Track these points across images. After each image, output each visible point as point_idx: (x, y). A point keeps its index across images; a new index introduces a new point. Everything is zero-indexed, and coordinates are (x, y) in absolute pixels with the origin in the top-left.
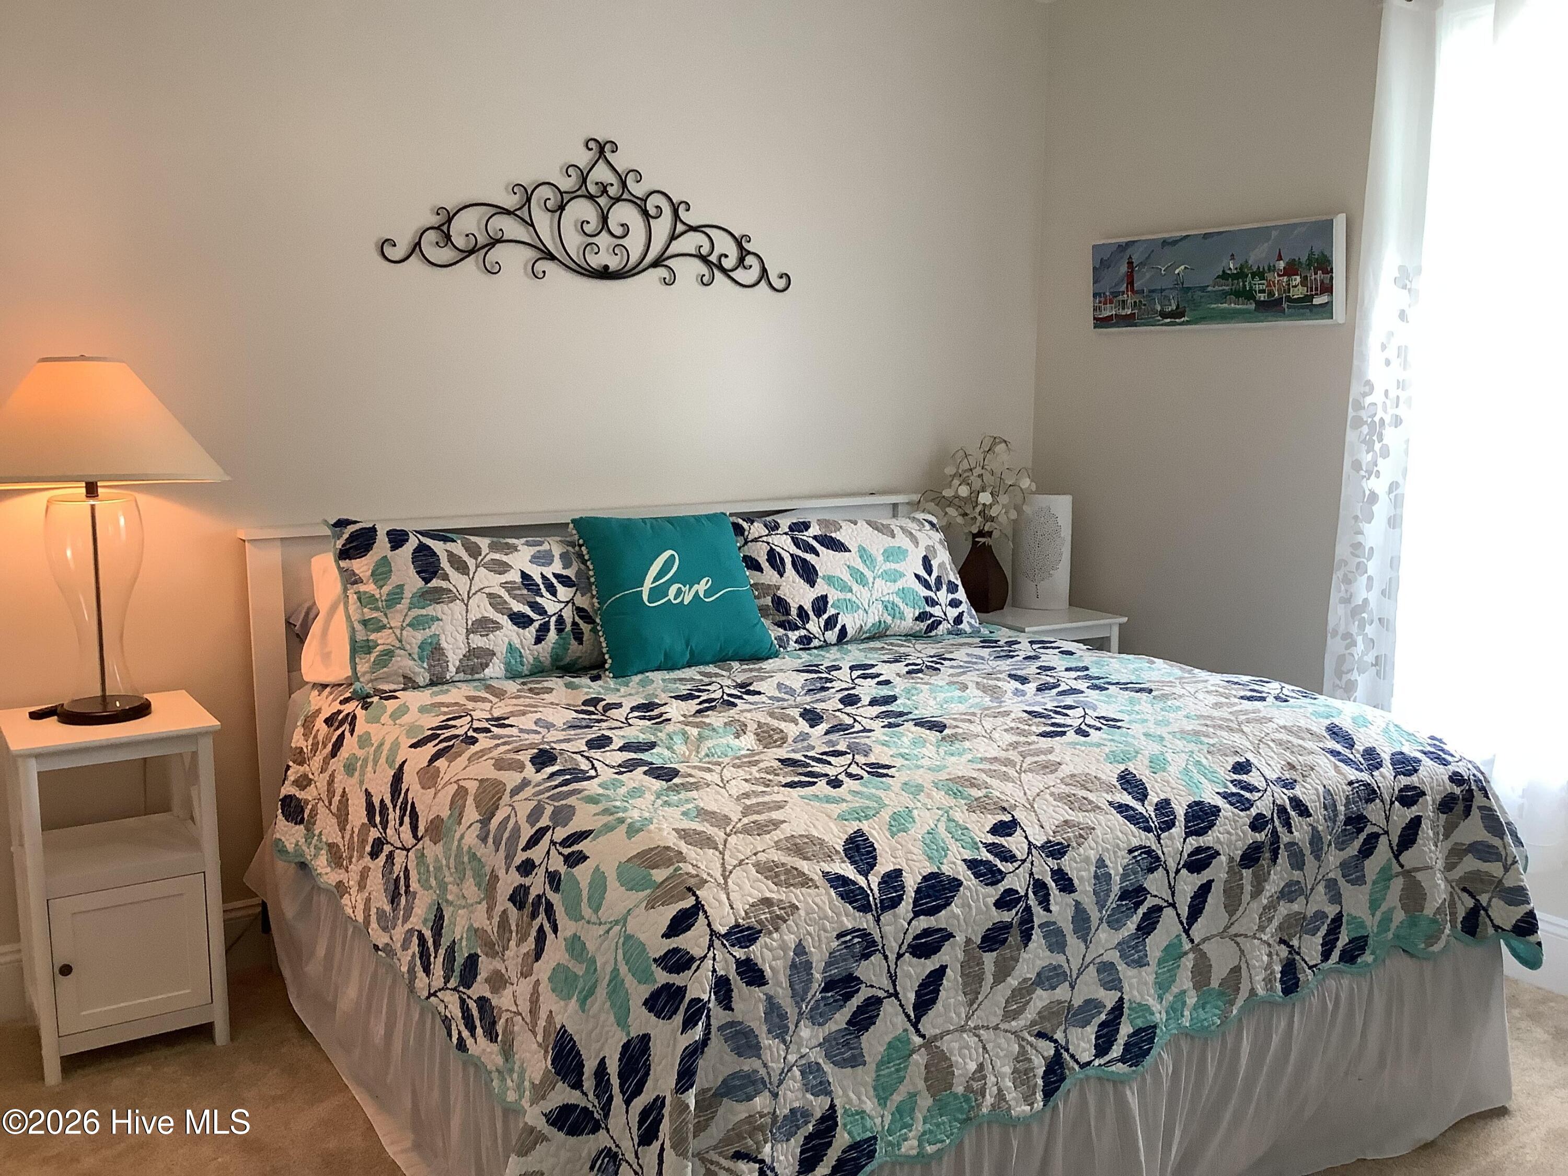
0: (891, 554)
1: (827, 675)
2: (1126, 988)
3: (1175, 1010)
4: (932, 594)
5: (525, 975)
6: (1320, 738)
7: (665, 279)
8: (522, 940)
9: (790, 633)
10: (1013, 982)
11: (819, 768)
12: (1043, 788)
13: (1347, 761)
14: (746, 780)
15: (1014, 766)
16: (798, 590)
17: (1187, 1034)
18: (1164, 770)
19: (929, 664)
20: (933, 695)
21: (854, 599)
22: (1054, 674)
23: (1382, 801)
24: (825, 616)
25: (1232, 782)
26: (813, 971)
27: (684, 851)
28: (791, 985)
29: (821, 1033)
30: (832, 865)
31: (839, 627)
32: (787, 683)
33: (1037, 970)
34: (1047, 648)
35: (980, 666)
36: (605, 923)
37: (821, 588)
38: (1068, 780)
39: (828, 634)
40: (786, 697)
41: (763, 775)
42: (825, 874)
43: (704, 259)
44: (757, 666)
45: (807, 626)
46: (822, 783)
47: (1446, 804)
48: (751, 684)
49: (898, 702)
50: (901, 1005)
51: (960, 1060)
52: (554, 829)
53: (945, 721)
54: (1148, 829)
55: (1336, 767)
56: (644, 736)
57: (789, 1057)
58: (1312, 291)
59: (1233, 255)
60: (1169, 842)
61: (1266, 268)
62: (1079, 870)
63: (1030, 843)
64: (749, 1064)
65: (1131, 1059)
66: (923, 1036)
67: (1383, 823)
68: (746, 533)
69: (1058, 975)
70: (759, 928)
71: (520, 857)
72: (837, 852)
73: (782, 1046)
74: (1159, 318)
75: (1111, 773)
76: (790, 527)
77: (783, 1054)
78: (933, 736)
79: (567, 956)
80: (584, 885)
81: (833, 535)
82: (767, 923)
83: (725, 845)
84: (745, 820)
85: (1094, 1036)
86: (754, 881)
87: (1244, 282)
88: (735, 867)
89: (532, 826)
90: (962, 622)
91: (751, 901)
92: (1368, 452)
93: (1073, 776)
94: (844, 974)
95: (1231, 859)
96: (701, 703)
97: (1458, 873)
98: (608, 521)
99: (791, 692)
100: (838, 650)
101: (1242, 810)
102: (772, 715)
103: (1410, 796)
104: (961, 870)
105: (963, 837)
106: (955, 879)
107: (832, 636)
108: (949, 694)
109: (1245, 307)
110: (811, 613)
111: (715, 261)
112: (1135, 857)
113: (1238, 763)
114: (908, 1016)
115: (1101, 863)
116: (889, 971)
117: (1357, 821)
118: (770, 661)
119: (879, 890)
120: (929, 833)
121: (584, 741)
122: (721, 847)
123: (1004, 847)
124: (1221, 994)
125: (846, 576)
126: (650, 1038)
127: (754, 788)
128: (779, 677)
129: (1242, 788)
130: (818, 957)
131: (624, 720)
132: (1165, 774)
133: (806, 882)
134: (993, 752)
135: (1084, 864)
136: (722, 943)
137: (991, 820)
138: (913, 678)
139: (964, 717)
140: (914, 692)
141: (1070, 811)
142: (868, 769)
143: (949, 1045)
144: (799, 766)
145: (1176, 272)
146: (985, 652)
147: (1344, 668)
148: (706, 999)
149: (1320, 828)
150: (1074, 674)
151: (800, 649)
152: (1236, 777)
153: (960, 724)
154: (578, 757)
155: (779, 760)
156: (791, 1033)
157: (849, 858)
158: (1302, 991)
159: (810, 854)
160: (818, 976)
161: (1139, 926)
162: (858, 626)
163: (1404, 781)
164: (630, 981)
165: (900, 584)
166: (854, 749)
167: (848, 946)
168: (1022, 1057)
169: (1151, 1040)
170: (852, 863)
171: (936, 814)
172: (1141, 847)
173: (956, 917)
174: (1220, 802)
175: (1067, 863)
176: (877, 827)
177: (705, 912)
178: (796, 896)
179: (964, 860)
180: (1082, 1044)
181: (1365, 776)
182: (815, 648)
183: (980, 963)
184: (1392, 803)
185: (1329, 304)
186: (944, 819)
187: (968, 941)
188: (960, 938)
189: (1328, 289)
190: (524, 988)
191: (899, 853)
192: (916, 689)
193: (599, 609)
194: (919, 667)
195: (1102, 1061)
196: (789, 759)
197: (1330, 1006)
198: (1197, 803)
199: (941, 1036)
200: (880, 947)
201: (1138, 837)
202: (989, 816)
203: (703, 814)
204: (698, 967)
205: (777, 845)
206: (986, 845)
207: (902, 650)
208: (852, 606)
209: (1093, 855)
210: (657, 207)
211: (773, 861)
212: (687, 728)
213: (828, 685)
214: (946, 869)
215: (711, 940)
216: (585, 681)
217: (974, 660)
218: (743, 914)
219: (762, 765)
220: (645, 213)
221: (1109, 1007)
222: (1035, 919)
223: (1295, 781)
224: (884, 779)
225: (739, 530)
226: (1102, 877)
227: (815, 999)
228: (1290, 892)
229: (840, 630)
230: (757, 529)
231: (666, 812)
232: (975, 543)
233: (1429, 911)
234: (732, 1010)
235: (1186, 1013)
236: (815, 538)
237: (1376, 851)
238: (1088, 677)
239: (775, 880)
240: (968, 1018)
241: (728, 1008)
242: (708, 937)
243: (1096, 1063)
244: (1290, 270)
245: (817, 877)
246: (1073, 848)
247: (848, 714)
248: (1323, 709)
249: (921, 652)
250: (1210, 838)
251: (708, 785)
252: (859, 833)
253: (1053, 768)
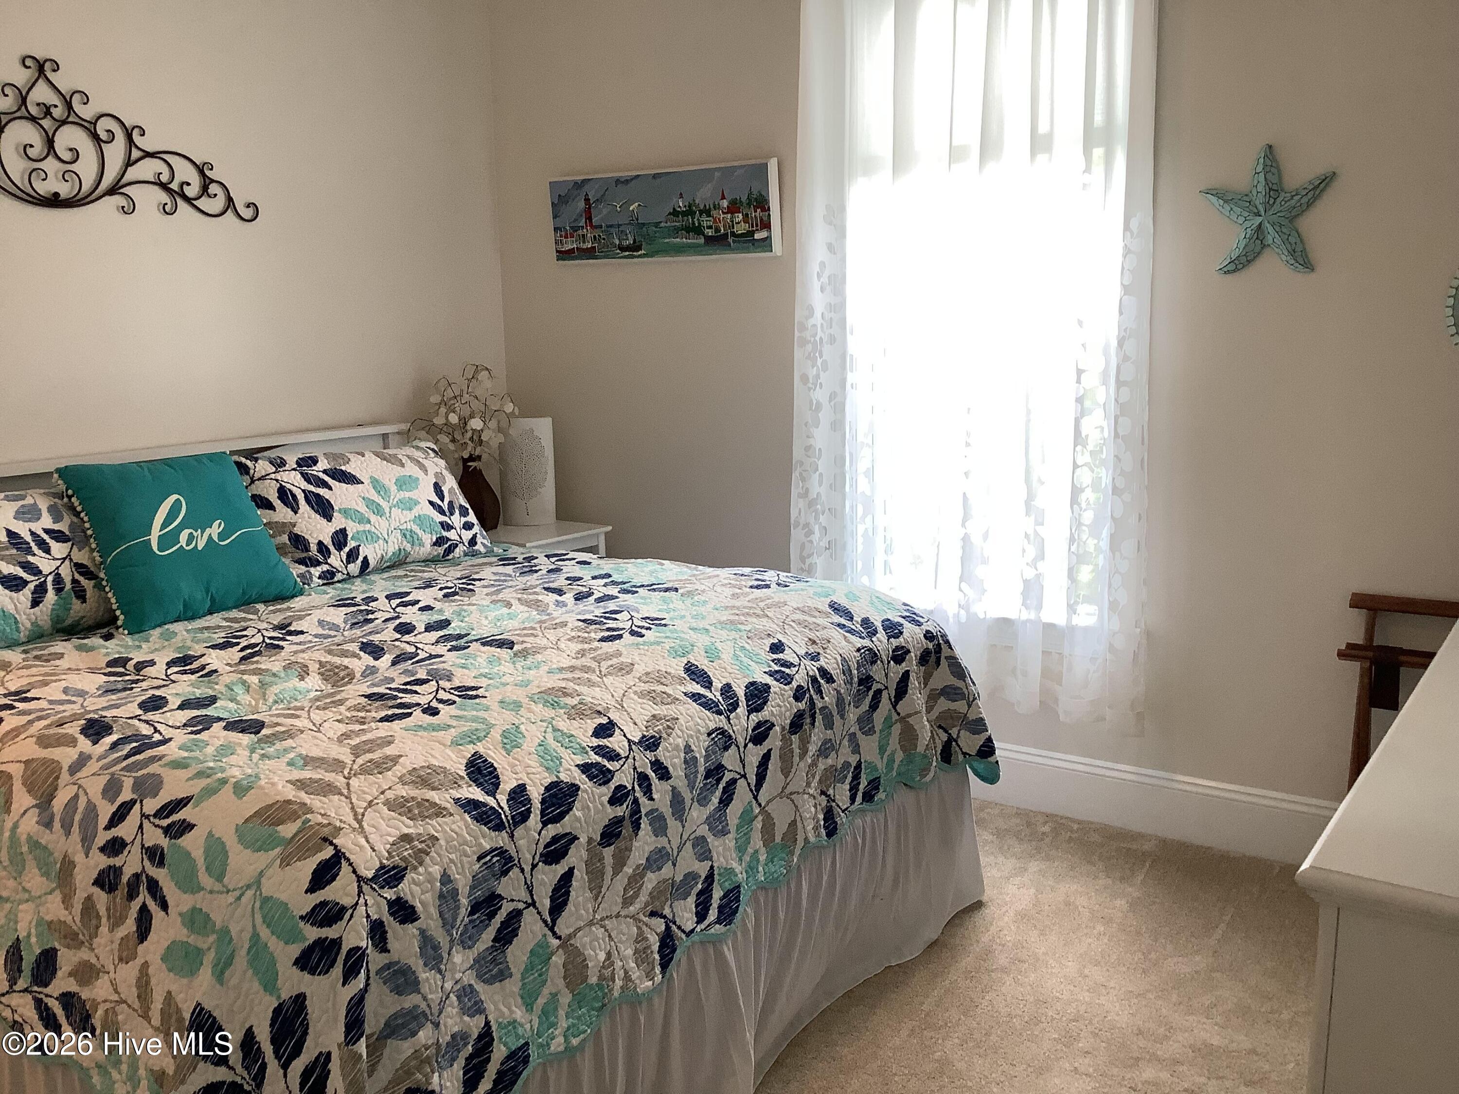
0: (403, 483)
1: (367, 607)
2: (715, 857)
3: (751, 869)
4: (446, 519)
5: (125, 959)
6: (827, 615)
7: (123, 207)
8: (117, 922)
9: (312, 570)
10: (628, 870)
11: (408, 699)
12: (626, 689)
13: (851, 631)
14: (338, 721)
15: (594, 671)
16: (315, 526)
17: (762, 887)
18: (719, 658)
19: (461, 586)
20: (484, 615)
21: (373, 529)
22: (585, 584)
23: (882, 662)
24: (347, 549)
25: (773, 661)
26: (460, 897)
27: (308, 801)
28: (441, 914)
29: (472, 954)
30: (460, 790)
31: (361, 558)
32: (328, 619)
33: (646, 855)
34: (564, 560)
35: (510, 583)
36: (234, 890)
37: (338, 522)
38: (644, 678)
39: (351, 567)
40: (332, 633)
41: (355, 714)
42: (457, 801)
43: (164, 187)
44: (284, 606)
45: (329, 561)
46: (417, 713)
47: (924, 658)
48: (290, 624)
49: (453, 625)
50: (539, 913)
51: (592, 953)
52: (141, 802)
53: (512, 638)
54: (720, 713)
55: (845, 637)
56: (199, 691)
57: (446, 985)
58: (753, 227)
59: (681, 194)
60: (737, 722)
61: (712, 206)
62: (672, 758)
63: (629, 741)
64: (411, 1001)
65: (725, 919)
66: (559, 938)
67: (884, 681)
68: (252, 472)
69: (662, 857)
70: (404, 865)
71: (103, 837)
72: (462, 778)
73: (438, 976)
74: (618, 251)
75: (677, 667)
76: (297, 463)
77: (439, 983)
78: (505, 653)
79: (185, 931)
80: (198, 854)
81: (343, 468)
82: (411, 859)
83: (349, 789)
84: (360, 761)
85: (694, 906)
86: (389, 820)
87: (693, 219)
88: (366, 809)
89: (112, 801)
90: (476, 543)
91: (391, 840)
92: (813, 367)
93: (647, 674)
94: (487, 895)
95: (783, 728)
96: (242, 650)
97: (935, 713)
98: (98, 469)
99: (335, 627)
100: (362, 582)
101: (785, 685)
102: (330, 652)
103: (899, 655)
104: (576, 775)
105: (571, 744)
106: (573, 785)
107: (354, 568)
108: (497, 613)
109: (695, 241)
110: (331, 548)
111: (176, 189)
112: (713, 739)
113: (773, 644)
114: (545, 922)
115: (688, 749)
116: (526, 883)
117: (866, 681)
118: (297, 599)
119: (509, 807)
120: (540, 745)
121: (136, 704)
122: (345, 792)
123: (608, 747)
124: (784, 847)
125: (362, 508)
126: (305, 997)
127: (351, 727)
128: (317, 615)
129: (782, 665)
130: (462, 882)
131: (164, 677)
132: (721, 661)
133: (440, 812)
134: (566, 663)
135: (675, 752)
136: (371, 887)
137: (591, 724)
138: (453, 601)
139: (525, 632)
140: (463, 613)
141: (655, 706)
142: (456, 693)
143: (582, 941)
144: (388, 699)
145: (631, 209)
146: (509, 570)
147: (805, 554)
148: (365, 946)
149: (842, 691)
150: (602, 582)
151: (324, 585)
152: (775, 656)
153: (526, 639)
154: (135, 722)
155: (366, 696)
156: (445, 961)
157: (474, 781)
158: (841, 832)
159: (437, 784)
160: (464, 901)
161: (721, 799)
162: (379, 556)
163: (895, 642)
164: (274, 944)
165: (416, 511)
166: (435, 676)
167: (489, 866)
168: (641, 938)
169: (737, 899)
170: (478, 785)
171: (541, 726)
172: (717, 729)
173: (578, 819)
174: (768, 680)
175: (661, 753)
176: (491, 747)
177: (348, 860)
178: (433, 827)
179: (577, 766)
180: (686, 915)
181: (867, 642)
182: (339, 582)
183: (601, 859)
184: (889, 662)
185: (768, 239)
186: (550, 730)
187: (590, 840)
188: (583, 839)
189: (767, 226)
190: (128, 973)
191: (519, 769)
192: (465, 611)
193: (101, 563)
194: (453, 590)
195: (703, 926)
196: (374, 694)
197: (860, 841)
198: (752, 684)
199: (574, 934)
200: (516, 862)
201: (715, 721)
202: (589, 721)
203: (308, 761)
204: (352, 916)
205: (402, 780)
206: (593, 749)
207: (426, 575)
208: (372, 537)
209: (681, 743)
210: (108, 131)
211: (403, 797)
212: (245, 677)
213: (370, 616)
214: (564, 777)
215: (359, 887)
216: (95, 641)
217: (503, 578)
218: (386, 855)
219: (348, 704)
220: (95, 137)
221: (703, 877)
222: (642, 810)
223: (819, 654)
224: (477, 701)
225: (243, 469)
226: (690, 762)
227: (464, 923)
228: (826, 749)
229: (362, 562)
230: (262, 467)
231: (268, 765)
232: (466, 468)
233: (920, 749)
234: (389, 951)
235: (761, 869)
236: (325, 472)
237: (881, 705)
238: (614, 583)
239: (409, 815)
240: (595, 912)
241: (385, 950)
242: (356, 885)
243: (698, 929)
244: (734, 208)
245: (450, 806)
246: (664, 739)
247: (408, 643)
248: (820, 589)
249: (449, 576)
250: (767, 712)
251: (302, 732)
252: (476, 756)
253: (628, 669)
